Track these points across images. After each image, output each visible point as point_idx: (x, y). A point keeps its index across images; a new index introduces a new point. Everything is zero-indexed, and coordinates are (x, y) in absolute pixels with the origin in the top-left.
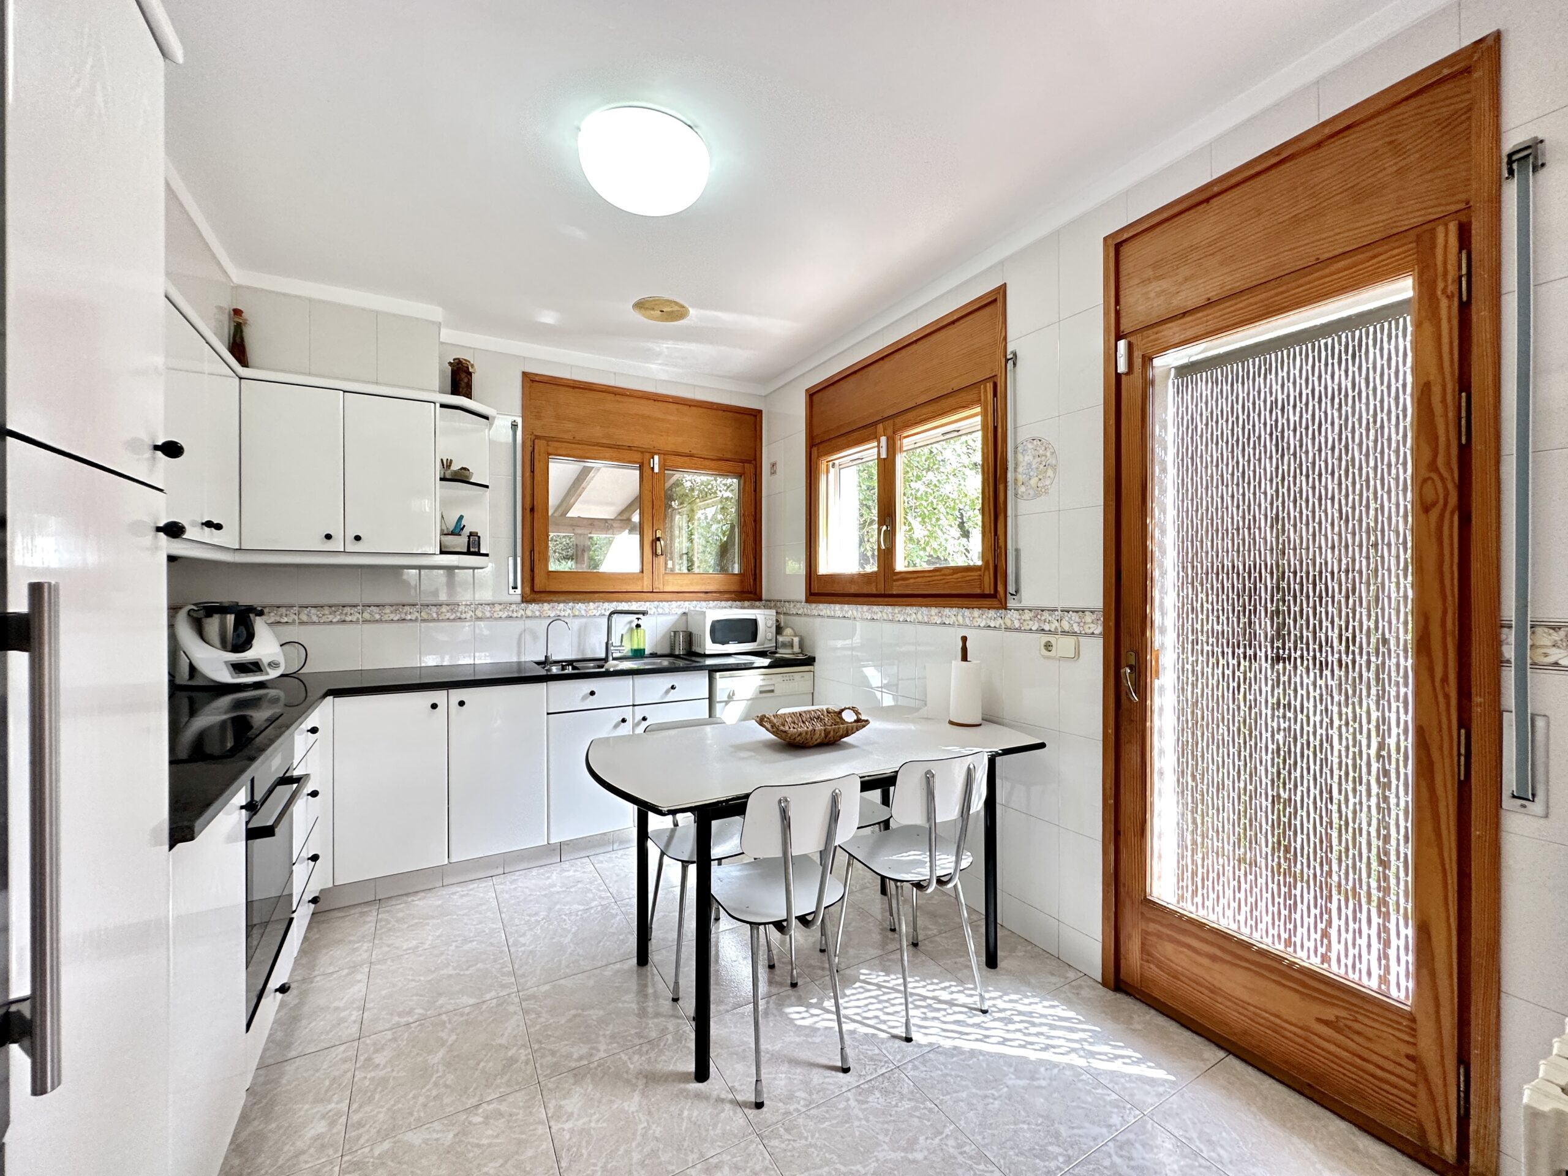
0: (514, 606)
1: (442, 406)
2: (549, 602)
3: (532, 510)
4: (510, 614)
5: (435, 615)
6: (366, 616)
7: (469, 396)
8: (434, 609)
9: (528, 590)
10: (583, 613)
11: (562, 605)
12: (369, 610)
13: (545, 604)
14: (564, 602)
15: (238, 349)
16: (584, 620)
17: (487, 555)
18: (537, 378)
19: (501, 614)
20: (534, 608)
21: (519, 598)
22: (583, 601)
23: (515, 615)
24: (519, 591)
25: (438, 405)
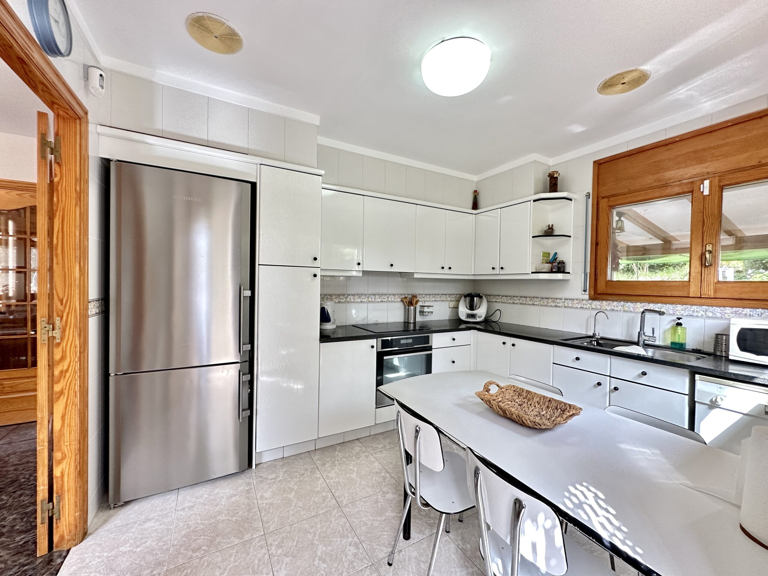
0: (584, 302)
1: (534, 201)
2: (606, 300)
3: (597, 244)
4: (582, 306)
5: (546, 304)
6: (521, 301)
7: (555, 191)
8: (546, 300)
9: (592, 292)
10: (632, 309)
11: (615, 303)
12: (522, 299)
13: (604, 302)
14: (617, 301)
15: (475, 206)
16: (632, 314)
17: (569, 273)
18: (602, 162)
19: (577, 305)
20: (596, 304)
21: (587, 297)
22: (632, 301)
23: (585, 307)
24: (587, 293)
25: (532, 201)
